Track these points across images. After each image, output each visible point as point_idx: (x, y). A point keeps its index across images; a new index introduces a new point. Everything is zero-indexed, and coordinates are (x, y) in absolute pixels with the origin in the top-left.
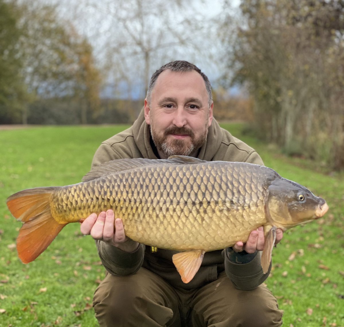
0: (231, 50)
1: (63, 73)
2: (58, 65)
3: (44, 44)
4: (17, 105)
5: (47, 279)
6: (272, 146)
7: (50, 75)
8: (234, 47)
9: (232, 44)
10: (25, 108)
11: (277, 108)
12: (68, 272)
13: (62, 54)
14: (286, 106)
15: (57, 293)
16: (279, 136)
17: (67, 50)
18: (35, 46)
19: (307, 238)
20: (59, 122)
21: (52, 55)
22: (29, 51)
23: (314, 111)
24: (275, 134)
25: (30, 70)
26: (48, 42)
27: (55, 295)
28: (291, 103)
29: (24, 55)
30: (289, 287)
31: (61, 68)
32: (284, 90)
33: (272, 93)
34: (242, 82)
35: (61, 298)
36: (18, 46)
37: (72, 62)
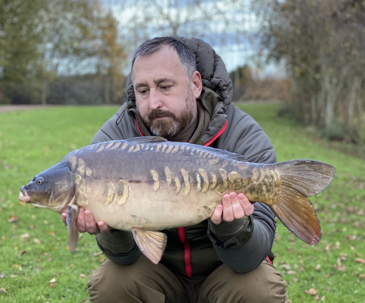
0: (266, 24)
1: (84, 50)
2: (80, 40)
3: (65, 18)
4: (36, 84)
5: (62, 271)
6: (311, 129)
7: (71, 51)
8: (270, 22)
9: (268, 18)
10: (44, 86)
11: (317, 87)
12: (85, 263)
13: (84, 28)
14: (326, 85)
15: (72, 286)
16: (319, 118)
17: (89, 24)
18: (55, 20)
19: (344, 229)
20: (81, 101)
21: (73, 31)
22: (48, 25)
23: (357, 91)
24: (315, 116)
25: (50, 46)
26: (70, 16)
27: (70, 288)
28: (331, 82)
29: (43, 30)
30: (321, 282)
31: (83, 45)
32: (324, 68)
33: (311, 71)
34: (278, 59)
35: (76, 291)
36: (36, 21)
37: (94, 38)
